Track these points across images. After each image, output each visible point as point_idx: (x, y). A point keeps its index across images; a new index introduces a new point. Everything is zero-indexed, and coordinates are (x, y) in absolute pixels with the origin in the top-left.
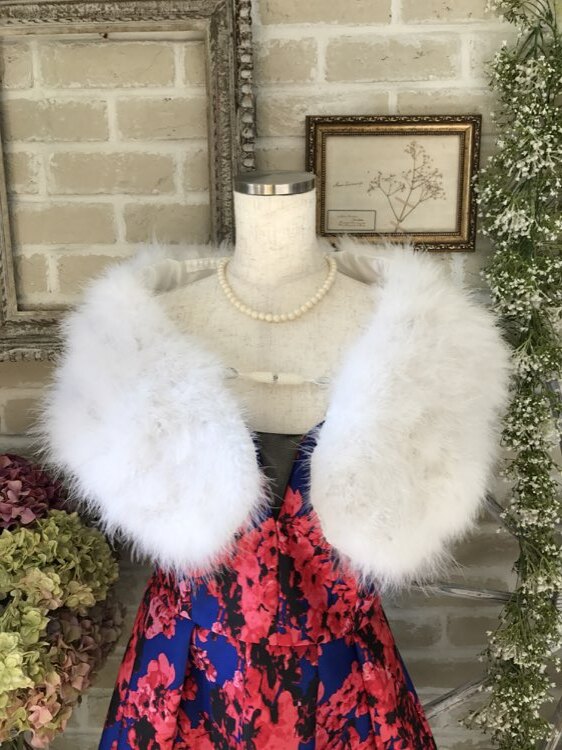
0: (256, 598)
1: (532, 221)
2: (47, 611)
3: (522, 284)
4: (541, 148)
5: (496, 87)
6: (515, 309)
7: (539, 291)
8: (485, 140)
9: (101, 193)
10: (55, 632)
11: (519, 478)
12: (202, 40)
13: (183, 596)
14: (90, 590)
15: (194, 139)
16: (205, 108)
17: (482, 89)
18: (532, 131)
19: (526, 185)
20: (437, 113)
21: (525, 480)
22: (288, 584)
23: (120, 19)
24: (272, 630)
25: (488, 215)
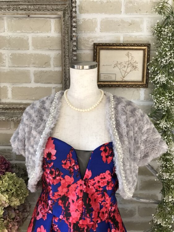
0: (75, 207)
1: (167, 78)
2: (3, 208)
3: (163, 99)
4: (169, 55)
5: (155, 35)
6: (161, 107)
7: (169, 101)
8: (151, 52)
9: (26, 67)
10: (6, 215)
11: (163, 163)
12: (60, 18)
13: (50, 205)
14: (18, 200)
15: (57, 50)
16: (61, 40)
17: (150, 36)
18: (167, 49)
19: (165, 66)
20: (136, 43)
21: (165, 163)
22: (86, 203)
23: (33, 11)
24: (81, 219)
25: (152, 76)
